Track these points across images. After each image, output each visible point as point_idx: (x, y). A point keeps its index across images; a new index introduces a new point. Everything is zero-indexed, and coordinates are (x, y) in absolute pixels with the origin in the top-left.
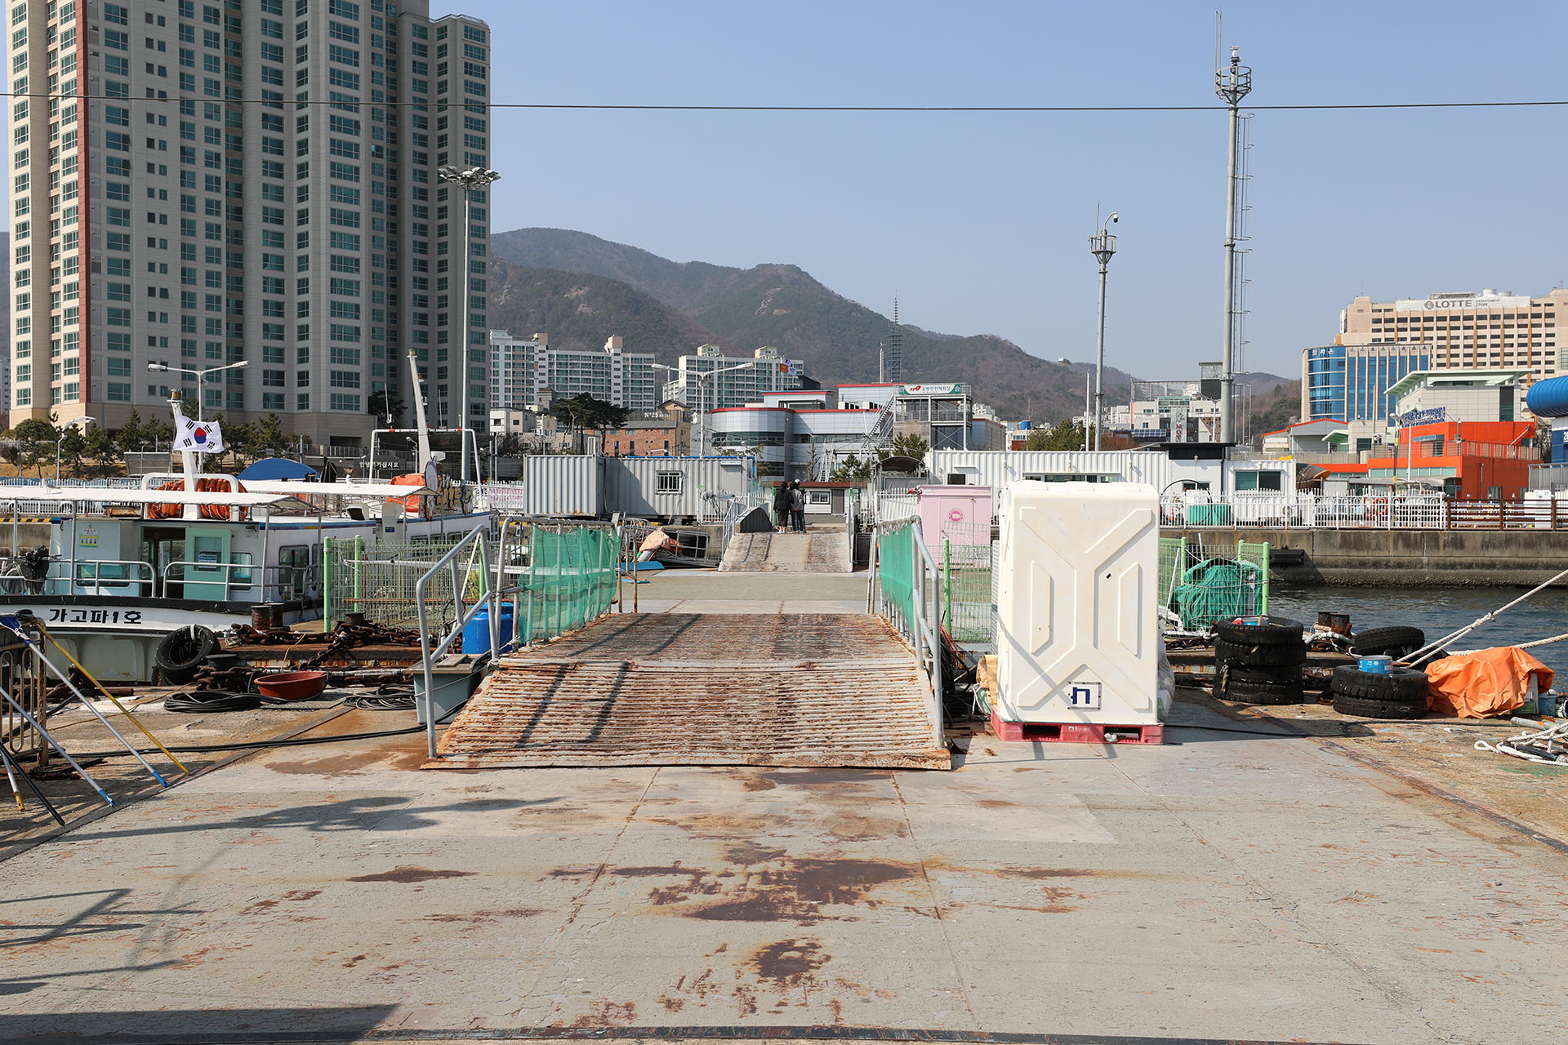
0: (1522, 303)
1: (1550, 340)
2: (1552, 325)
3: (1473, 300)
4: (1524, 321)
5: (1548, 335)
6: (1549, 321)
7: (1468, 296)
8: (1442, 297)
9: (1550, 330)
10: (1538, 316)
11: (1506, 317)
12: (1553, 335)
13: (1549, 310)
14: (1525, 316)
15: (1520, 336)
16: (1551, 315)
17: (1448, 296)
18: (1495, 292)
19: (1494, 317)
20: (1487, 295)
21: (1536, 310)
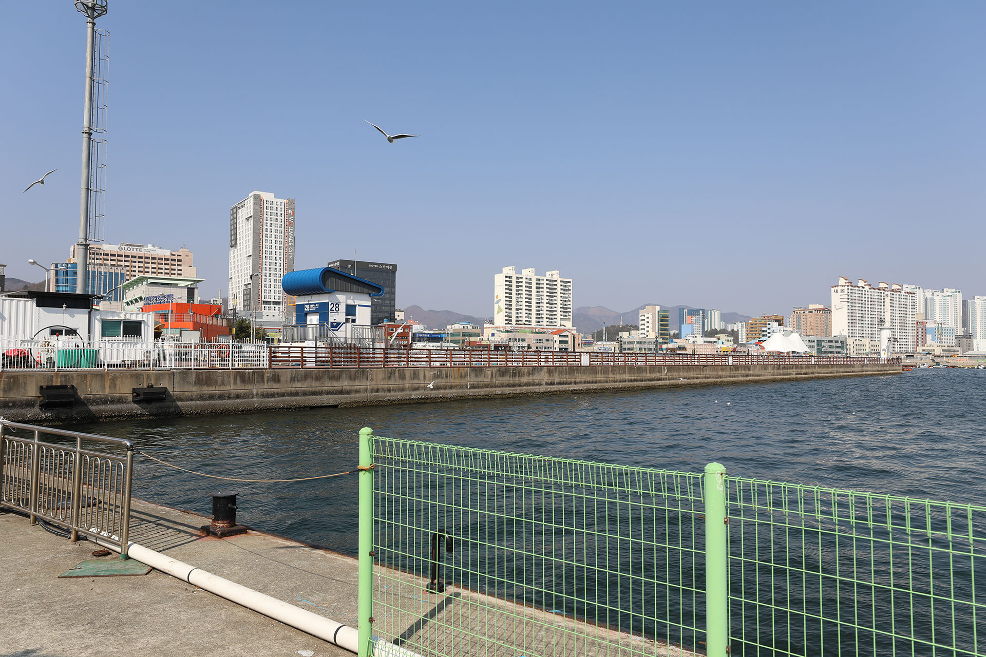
0: (166, 253)
1: (180, 272)
2: (181, 265)
3: (143, 249)
4: (168, 262)
5: (178, 270)
6: (179, 263)
7: (140, 246)
8: (127, 245)
9: (179, 268)
10: (174, 260)
11: (159, 259)
12: (181, 270)
13: (179, 258)
14: (168, 260)
15: (165, 269)
16: (180, 261)
17: (130, 245)
18: (154, 246)
19: (153, 258)
20: (150, 247)
21: (173, 257)
